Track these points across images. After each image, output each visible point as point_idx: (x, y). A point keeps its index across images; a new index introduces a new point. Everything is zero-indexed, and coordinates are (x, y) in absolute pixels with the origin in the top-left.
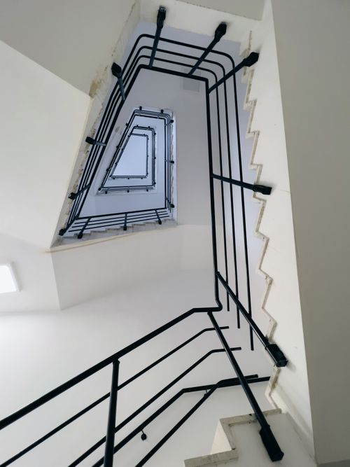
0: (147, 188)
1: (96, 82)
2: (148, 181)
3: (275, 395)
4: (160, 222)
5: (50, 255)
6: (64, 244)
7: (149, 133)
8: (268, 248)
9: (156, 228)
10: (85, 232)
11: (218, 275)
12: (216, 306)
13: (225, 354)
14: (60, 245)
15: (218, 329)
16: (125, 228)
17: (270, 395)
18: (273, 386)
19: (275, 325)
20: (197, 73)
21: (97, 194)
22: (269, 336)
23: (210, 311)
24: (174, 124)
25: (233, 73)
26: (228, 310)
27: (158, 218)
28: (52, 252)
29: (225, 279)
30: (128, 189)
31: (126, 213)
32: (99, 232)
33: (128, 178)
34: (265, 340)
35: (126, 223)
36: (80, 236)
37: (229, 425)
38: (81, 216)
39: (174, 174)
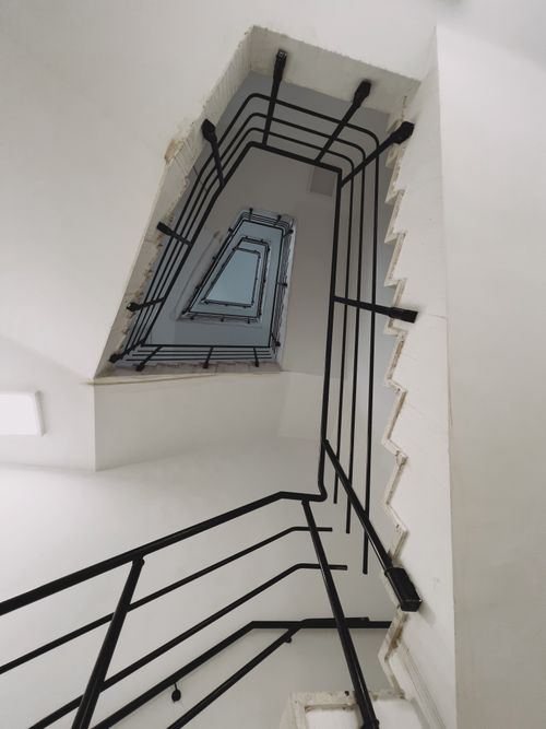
0: (249, 320)
1: (176, 142)
2: (252, 312)
3: (395, 660)
4: (257, 364)
5: (92, 388)
6: (116, 375)
7: (261, 249)
8: (404, 405)
9: (249, 371)
10: (148, 363)
11: (325, 445)
12: (317, 492)
13: (318, 574)
14: (109, 376)
15: (313, 529)
16: (206, 366)
17: (386, 658)
18: (394, 645)
19: (405, 536)
20: (327, 159)
21: (180, 319)
22: (393, 552)
23: (306, 499)
24: (293, 235)
25: (375, 155)
26: (335, 502)
27: (256, 358)
28: (95, 384)
29: (335, 452)
30: (223, 318)
31: (212, 347)
32: (169, 366)
33: (227, 304)
34: (386, 559)
35: (208, 359)
36: (140, 368)
37: (306, 708)
38: (148, 342)
39: (285, 301)
